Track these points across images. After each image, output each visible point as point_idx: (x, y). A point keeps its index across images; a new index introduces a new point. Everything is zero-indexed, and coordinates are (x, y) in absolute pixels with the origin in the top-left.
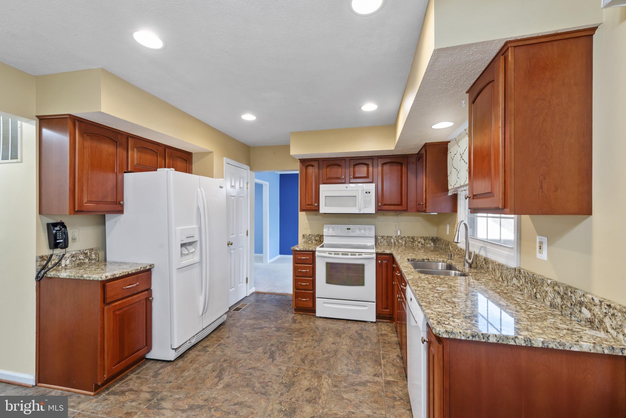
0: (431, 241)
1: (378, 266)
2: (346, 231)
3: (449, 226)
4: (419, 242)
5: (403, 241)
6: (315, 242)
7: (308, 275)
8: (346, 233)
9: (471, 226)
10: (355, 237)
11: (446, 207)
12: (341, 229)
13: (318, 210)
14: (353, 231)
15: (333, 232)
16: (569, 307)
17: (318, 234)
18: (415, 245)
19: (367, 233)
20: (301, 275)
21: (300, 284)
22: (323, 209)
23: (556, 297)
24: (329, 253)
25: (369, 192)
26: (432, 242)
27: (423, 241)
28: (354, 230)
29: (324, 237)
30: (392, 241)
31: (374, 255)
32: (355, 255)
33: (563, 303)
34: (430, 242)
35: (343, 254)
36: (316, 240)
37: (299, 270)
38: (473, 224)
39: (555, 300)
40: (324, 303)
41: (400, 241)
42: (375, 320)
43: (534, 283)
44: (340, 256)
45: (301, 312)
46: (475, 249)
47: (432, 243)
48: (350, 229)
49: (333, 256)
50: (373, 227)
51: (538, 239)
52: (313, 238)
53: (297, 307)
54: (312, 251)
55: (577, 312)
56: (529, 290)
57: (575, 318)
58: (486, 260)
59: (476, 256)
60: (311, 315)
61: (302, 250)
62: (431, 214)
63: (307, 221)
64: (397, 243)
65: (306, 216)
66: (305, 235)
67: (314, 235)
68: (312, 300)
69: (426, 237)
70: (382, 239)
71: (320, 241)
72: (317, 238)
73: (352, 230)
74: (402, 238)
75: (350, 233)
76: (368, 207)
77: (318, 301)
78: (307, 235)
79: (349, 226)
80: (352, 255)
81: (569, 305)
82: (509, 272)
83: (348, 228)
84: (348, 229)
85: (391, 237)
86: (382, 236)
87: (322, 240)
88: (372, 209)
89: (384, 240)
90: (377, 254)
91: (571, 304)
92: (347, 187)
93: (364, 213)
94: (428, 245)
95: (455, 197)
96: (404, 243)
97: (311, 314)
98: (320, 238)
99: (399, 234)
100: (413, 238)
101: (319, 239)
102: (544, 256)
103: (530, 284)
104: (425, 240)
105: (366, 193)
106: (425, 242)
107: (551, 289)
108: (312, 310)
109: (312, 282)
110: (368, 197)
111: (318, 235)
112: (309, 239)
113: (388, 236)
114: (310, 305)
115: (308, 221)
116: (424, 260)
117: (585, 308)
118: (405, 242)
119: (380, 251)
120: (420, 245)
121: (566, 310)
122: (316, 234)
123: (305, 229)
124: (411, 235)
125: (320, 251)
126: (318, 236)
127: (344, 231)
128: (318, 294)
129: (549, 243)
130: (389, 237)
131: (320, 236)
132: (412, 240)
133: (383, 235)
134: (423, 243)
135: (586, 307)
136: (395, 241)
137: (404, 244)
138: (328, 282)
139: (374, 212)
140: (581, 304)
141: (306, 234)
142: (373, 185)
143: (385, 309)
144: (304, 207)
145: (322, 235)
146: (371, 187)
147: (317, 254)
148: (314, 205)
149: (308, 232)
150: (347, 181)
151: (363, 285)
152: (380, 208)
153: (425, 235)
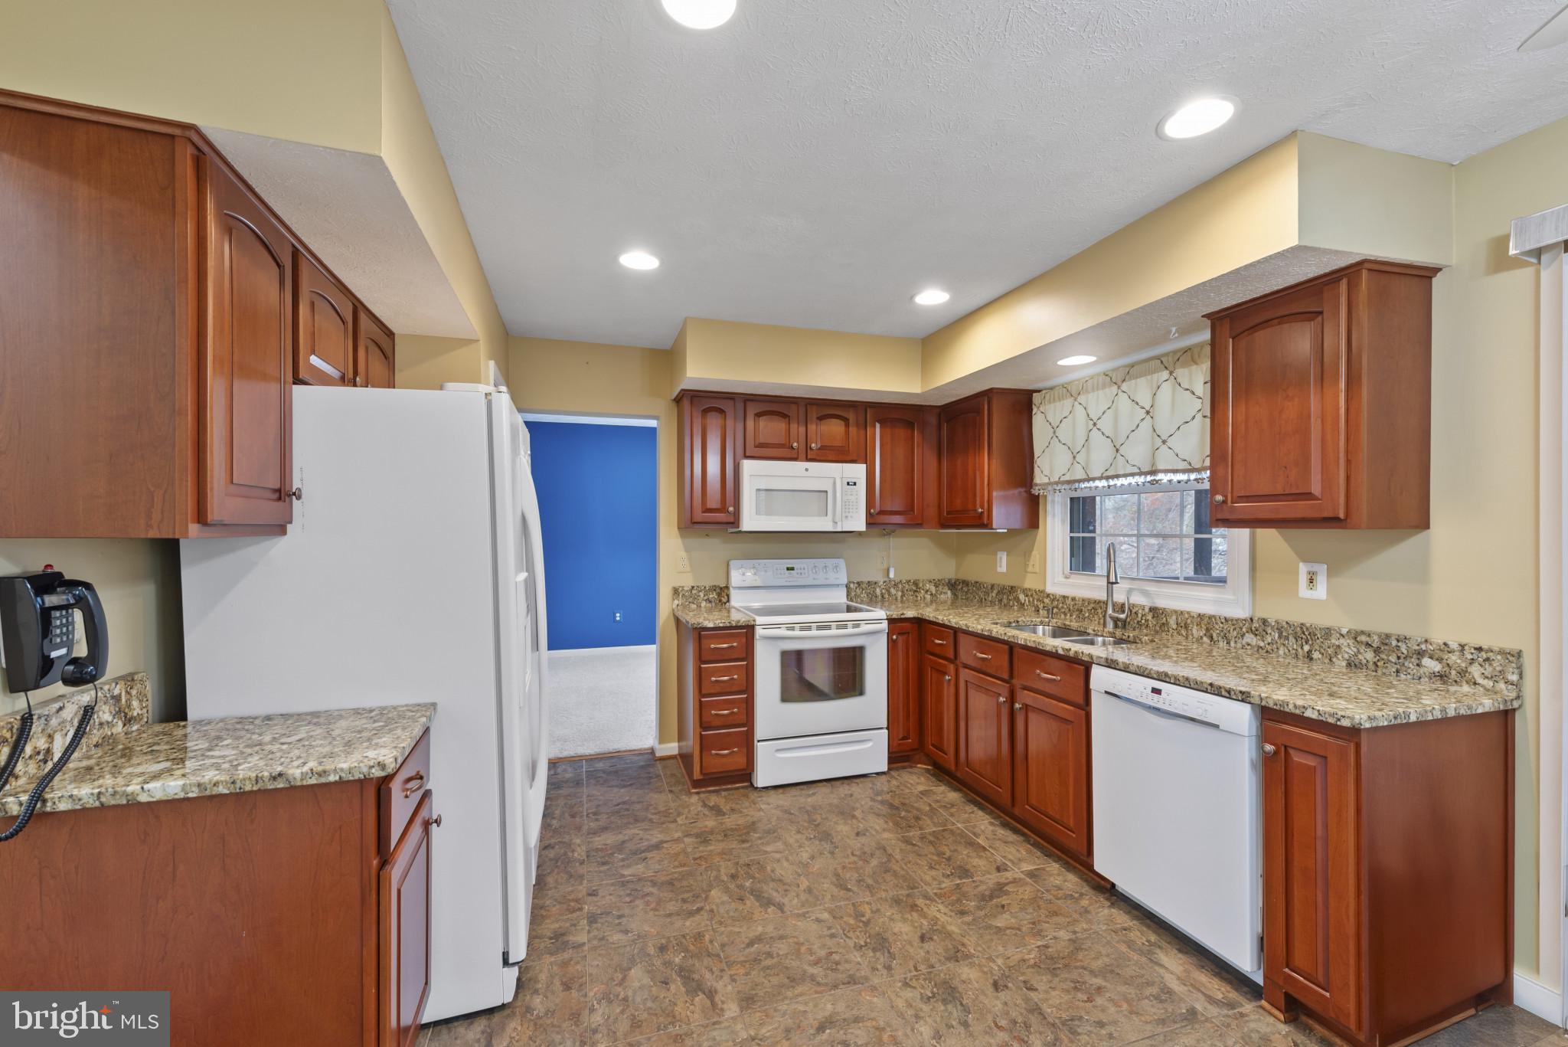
0: (946, 587)
1: (892, 646)
2: (784, 574)
3: (1007, 555)
4: (927, 591)
5: (897, 591)
6: (708, 605)
7: (734, 689)
8: (785, 578)
10: (804, 586)
11: (1022, 521)
12: (772, 570)
13: (735, 521)
14: (801, 574)
15: (756, 577)
16: (1392, 662)
17: (714, 584)
18: (919, 598)
19: (832, 577)
20: (717, 689)
21: (716, 714)
23: (1362, 651)
24: (788, 629)
25: (855, 484)
26: (949, 589)
27: (933, 589)
28: (802, 571)
29: (733, 593)
30: (878, 591)
31: (885, 625)
32: (845, 627)
33: (1378, 657)
34: (946, 589)
35: (819, 628)
36: (709, 601)
37: (713, 679)
39: (1360, 656)
40: (778, 750)
41: (893, 591)
42: (885, 769)
43: (1304, 637)
44: (814, 633)
45: (711, 786)
47: (949, 592)
48: (792, 569)
49: (797, 633)
50: (842, 563)
51: (1303, 569)
52: (702, 594)
53: (705, 774)
54: (748, 625)
55: (1413, 667)
56: (1291, 649)
57: (1408, 676)
58: (1157, 612)
60: (738, 788)
61: (721, 625)
62: (998, 531)
63: (683, 554)
64: (886, 596)
65: (679, 540)
66: (680, 589)
67: (705, 587)
68: (745, 750)
69: (939, 580)
70: (858, 590)
71: (720, 601)
72: (713, 596)
73: (799, 571)
74: (896, 585)
76: (851, 517)
77: (762, 750)
78: (686, 589)
79: (790, 563)
80: (838, 627)
81: (1393, 659)
82: (1233, 625)
83: (789, 566)
84: (788, 569)
85: (876, 583)
86: (858, 583)
87: (724, 600)
88: (859, 524)
89: (863, 590)
90: (891, 621)
91: (1399, 658)
92: (807, 470)
93: (844, 530)
94: (942, 596)
95: (1037, 501)
96: (900, 594)
97: (737, 785)
98: (719, 595)
99: (890, 576)
100: (916, 583)
101: (716, 597)
102: (1321, 591)
103: (1294, 641)
104: (936, 586)
105: (848, 484)
106: (936, 591)
107: (1348, 641)
108: (744, 775)
109: (744, 705)
110: (851, 495)
111: (715, 586)
112: (691, 600)
113: (869, 582)
114: (739, 761)
115: (686, 551)
116: (1010, 623)
117: (1430, 660)
118: (903, 592)
120: (928, 597)
121: (1387, 667)
122: (708, 584)
123: (679, 572)
124: (912, 578)
125: (766, 626)
126: (714, 588)
127: (781, 574)
128: (760, 731)
129: (1331, 574)
130: (872, 584)
131: (718, 590)
132: (914, 588)
133: (859, 580)
134: (934, 592)
135: (1431, 658)
136: (884, 591)
137: (899, 598)
138: (786, 698)
139: (862, 526)
140: (1420, 654)
141: (683, 587)
142: (864, 466)
143: (904, 738)
144: (699, 516)
145: (727, 587)
146: (857, 471)
147: (759, 632)
148: (723, 509)
149: (687, 581)
150: (802, 455)
151: (861, 693)
152: (873, 520)
153: (937, 577)
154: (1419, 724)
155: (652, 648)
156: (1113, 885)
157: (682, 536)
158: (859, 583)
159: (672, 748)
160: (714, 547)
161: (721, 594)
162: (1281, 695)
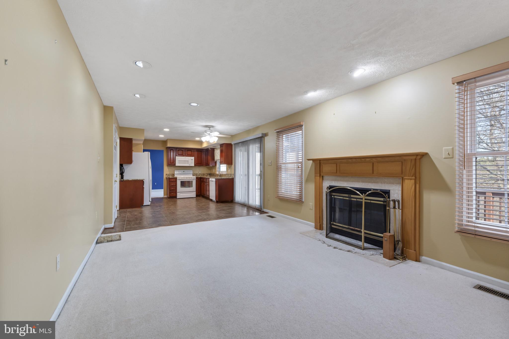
1: (196, 181)
3: (214, 169)
7: (174, 186)
8: (183, 173)
9: (219, 168)
11: (214, 165)
12: (181, 172)
13: (175, 164)
15: (179, 173)
18: (204, 176)
19: (190, 173)
20: (172, 186)
21: (172, 189)
22: (177, 164)
27: (207, 175)
30: (198, 175)
31: (195, 178)
32: (190, 178)
35: (186, 178)
38: (220, 166)
40: (180, 194)
41: (200, 175)
42: (195, 197)
45: (171, 198)
46: (220, 173)
49: (183, 179)
50: (192, 171)
53: (170, 196)
54: (176, 178)
58: (222, 174)
59: (221, 174)
60: (175, 199)
61: (173, 178)
62: (210, 166)
63: (168, 169)
68: (175, 193)
72: (172, 175)
74: (201, 174)
75: (185, 173)
79: (184, 171)
88: (193, 165)
90: (196, 178)
92: (185, 158)
93: (191, 166)
95: (216, 162)
98: (173, 175)
99: (200, 173)
100: (204, 174)
108: (175, 197)
109: (176, 188)
110: (192, 161)
112: (169, 175)
114: (175, 195)
119: (197, 177)
122: (171, 173)
124: (203, 173)
126: (172, 174)
128: (178, 191)
130: (197, 174)
138: (181, 187)
139: (194, 166)
142: (194, 157)
143: (199, 193)
144: (170, 164)
145: (174, 174)
146: (193, 158)
147: (178, 178)
148: (173, 163)
149: (168, 173)
150: (185, 156)
151: (192, 187)
152: (195, 165)
153: (207, 173)
154: (223, 179)
155: (163, 190)
156: (212, 200)
157: (167, 167)
158: (195, 174)
159: (166, 196)
160: (172, 168)
161: (174, 175)
162: (216, 178)
